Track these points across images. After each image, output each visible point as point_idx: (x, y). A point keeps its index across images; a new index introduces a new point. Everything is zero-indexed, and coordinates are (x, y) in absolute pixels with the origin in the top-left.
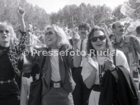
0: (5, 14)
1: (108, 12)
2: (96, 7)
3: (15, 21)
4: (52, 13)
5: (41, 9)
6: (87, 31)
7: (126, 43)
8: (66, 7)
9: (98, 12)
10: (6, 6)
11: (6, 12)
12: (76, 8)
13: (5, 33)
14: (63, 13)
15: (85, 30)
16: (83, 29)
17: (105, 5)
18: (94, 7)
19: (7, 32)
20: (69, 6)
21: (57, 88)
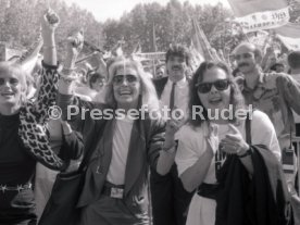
0: (7, 22)
1: (228, 19)
2: (203, 9)
4: (108, 20)
5: (83, 13)
6: (184, 64)
7: (268, 91)
8: (138, 8)
9: (206, 19)
10: (8, 6)
11: (9, 18)
13: (8, 84)
14: (131, 20)
15: (181, 61)
16: (177, 58)
17: (220, 4)
18: (198, 8)
19: (13, 81)
20: (145, 6)
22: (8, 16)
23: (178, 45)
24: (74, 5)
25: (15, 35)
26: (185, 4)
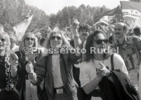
0: (4, 15)
3: (14, 22)
4: (51, 14)
5: (40, 11)
8: (65, 8)
9: (98, 13)
10: (5, 8)
12: (75, 9)
15: (87, 31)
20: (69, 8)
21: (60, 94)
22: (4, 13)
24: (35, 7)
25: (8, 21)
26: (88, 6)
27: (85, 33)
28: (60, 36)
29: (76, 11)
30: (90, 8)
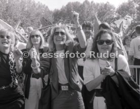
0: (7, 10)
1: (112, 10)
2: (100, 5)
3: (17, 18)
4: (55, 10)
5: (43, 6)
8: (69, 4)
9: (102, 9)
10: (7, 2)
14: (66, 10)
18: (98, 4)
20: (72, 3)
21: (65, 91)
22: (7, 7)
23: (88, 22)
24: (39, 2)
25: (10, 16)
26: (92, 2)
27: (88, 31)
28: (63, 31)
29: (81, 6)
30: (94, 4)
